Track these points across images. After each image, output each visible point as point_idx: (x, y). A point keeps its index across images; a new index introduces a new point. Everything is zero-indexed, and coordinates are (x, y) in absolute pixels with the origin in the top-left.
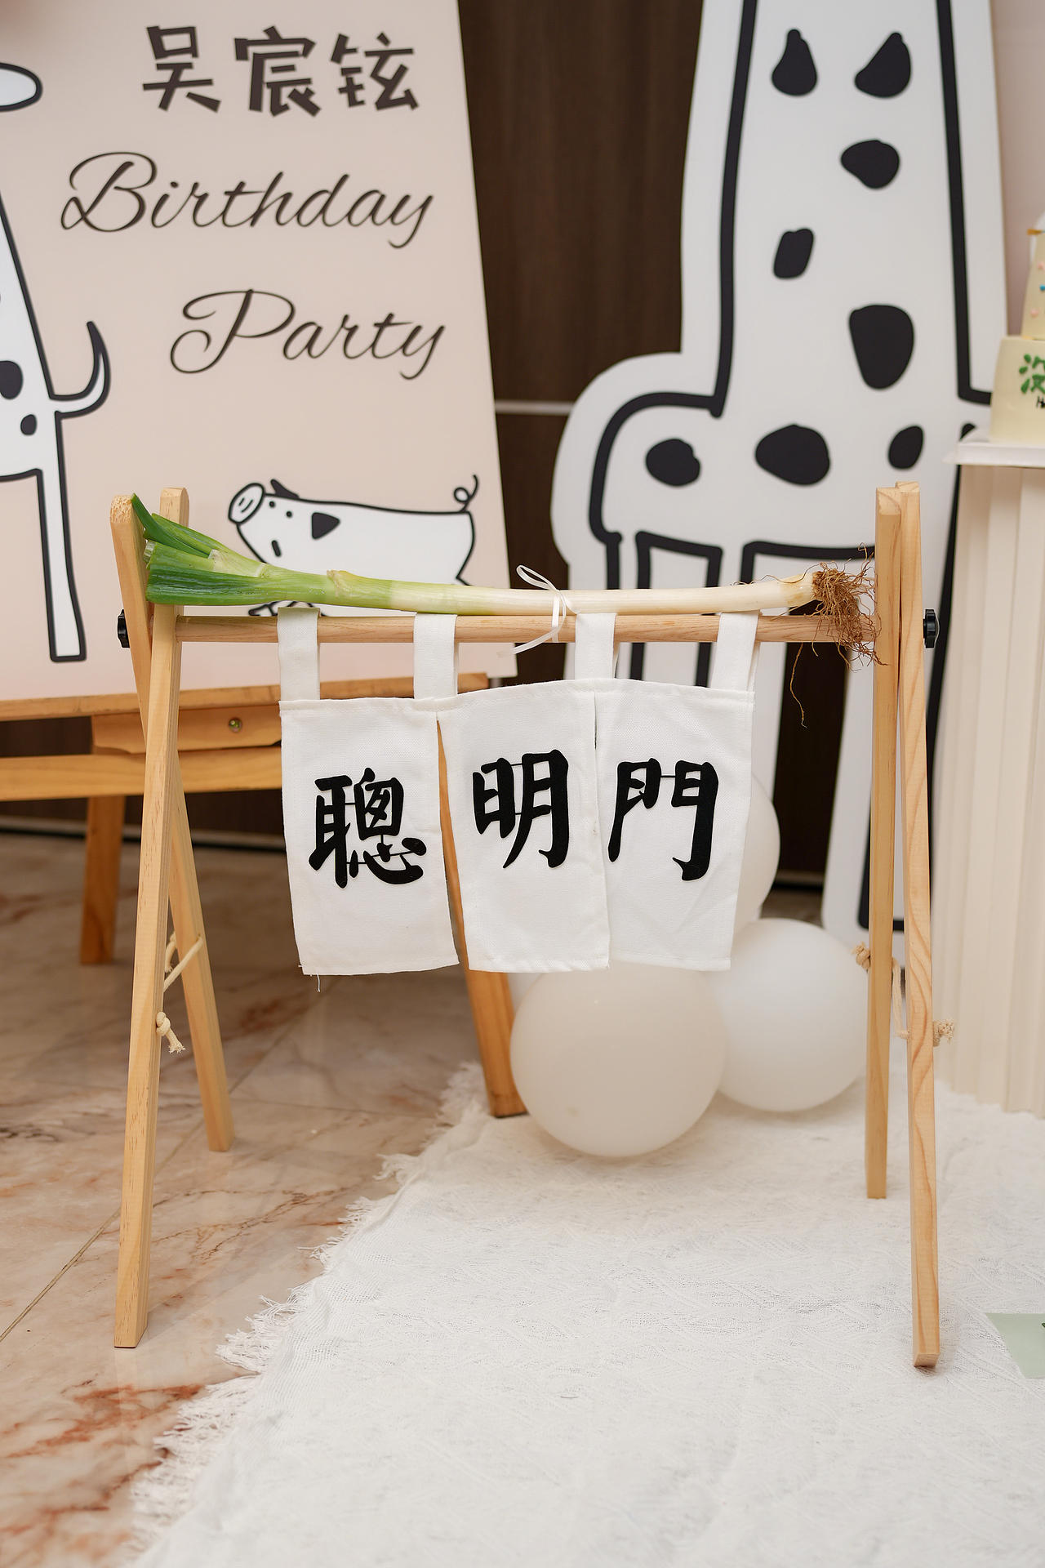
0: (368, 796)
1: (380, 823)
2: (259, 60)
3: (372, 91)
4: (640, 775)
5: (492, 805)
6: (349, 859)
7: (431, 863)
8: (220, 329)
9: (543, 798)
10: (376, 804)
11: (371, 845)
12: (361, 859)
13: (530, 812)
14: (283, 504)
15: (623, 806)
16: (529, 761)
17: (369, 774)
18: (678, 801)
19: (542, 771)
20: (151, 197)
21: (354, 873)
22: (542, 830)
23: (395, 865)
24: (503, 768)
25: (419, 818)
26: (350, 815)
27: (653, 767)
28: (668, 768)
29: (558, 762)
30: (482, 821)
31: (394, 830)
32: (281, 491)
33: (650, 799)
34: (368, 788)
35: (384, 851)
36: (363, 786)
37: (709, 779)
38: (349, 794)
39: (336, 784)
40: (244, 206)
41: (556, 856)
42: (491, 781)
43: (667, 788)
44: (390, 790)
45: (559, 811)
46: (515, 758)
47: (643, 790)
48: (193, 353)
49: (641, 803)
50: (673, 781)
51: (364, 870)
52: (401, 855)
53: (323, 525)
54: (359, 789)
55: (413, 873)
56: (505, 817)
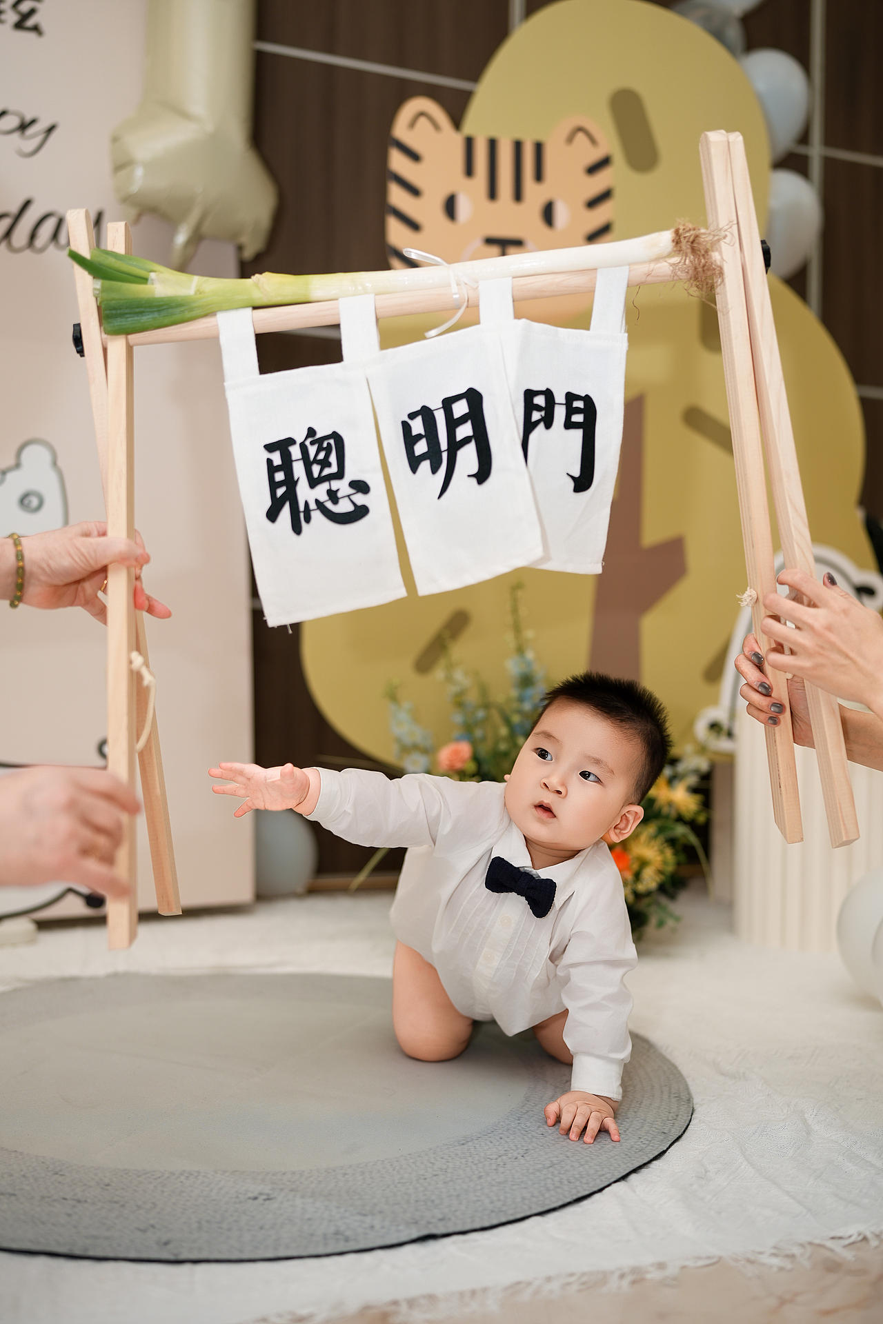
0: (312, 450)
1: (327, 471)
4: (540, 400)
5: (421, 447)
6: (302, 508)
7: (375, 500)
9: (465, 431)
10: (321, 456)
11: (321, 492)
12: (313, 506)
13: (455, 446)
15: (529, 427)
16: (448, 403)
17: (311, 432)
18: (569, 425)
19: (460, 408)
21: (308, 520)
22: (468, 458)
23: (344, 507)
24: (426, 414)
25: (360, 461)
26: (299, 469)
27: (548, 394)
28: (560, 398)
29: (474, 397)
30: (414, 463)
31: (340, 475)
33: (548, 421)
34: (312, 443)
35: (333, 496)
36: (307, 443)
37: (590, 409)
38: (295, 452)
39: (282, 446)
41: (482, 475)
42: (417, 427)
43: (560, 413)
44: (332, 441)
45: (481, 439)
46: (435, 404)
47: (543, 413)
49: (542, 425)
50: (564, 407)
51: (316, 515)
52: (349, 496)
54: (303, 448)
55: (360, 512)
56: (433, 456)
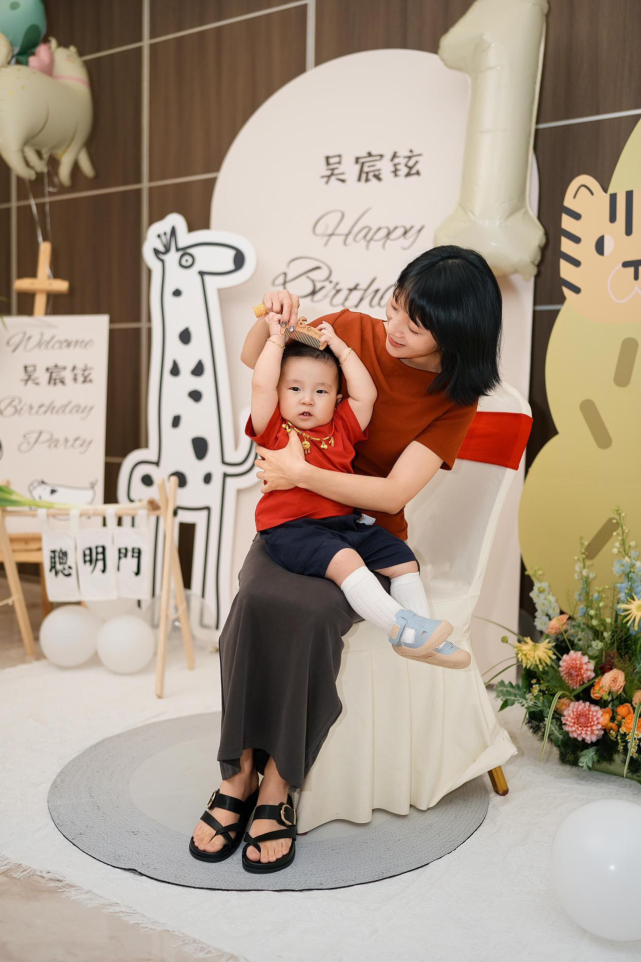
0: (61, 555)
1: (63, 562)
2: (51, 373)
3: (80, 379)
4: (123, 551)
5: (88, 558)
7: (73, 572)
8: (32, 440)
9: (100, 556)
10: (63, 557)
11: (61, 567)
12: (60, 571)
13: (97, 560)
14: (43, 486)
15: (120, 558)
16: (97, 548)
17: (61, 551)
18: (133, 556)
19: (100, 550)
20: (19, 408)
21: (58, 574)
22: (100, 564)
23: (66, 572)
24: (90, 549)
25: (71, 561)
26: (57, 559)
27: (126, 549)
28: (130, 549)
29: (104, 548)
30: (85, 562)
31: (65, 563)
32: (43, 482)
33: (126, 556)
34: (61, 553)
35: (64, 568)
37: (139, 552)
38: (57, 554)
39: (54, 552)
40: (43, 409)
41: (104, 571)
42: (88, 552)
43: (130, 554)
44: (66, 553)
45: (104, 559)
46: (93, 547)
47: (124, 554)
48: (25, 447)
49: (124, 557)
50: (131, 552)
51: (61, 573)
52: (68, 570)
53: (53, 491)
54: (59, 553)
55: (69, 575)
56: (91, 561)
